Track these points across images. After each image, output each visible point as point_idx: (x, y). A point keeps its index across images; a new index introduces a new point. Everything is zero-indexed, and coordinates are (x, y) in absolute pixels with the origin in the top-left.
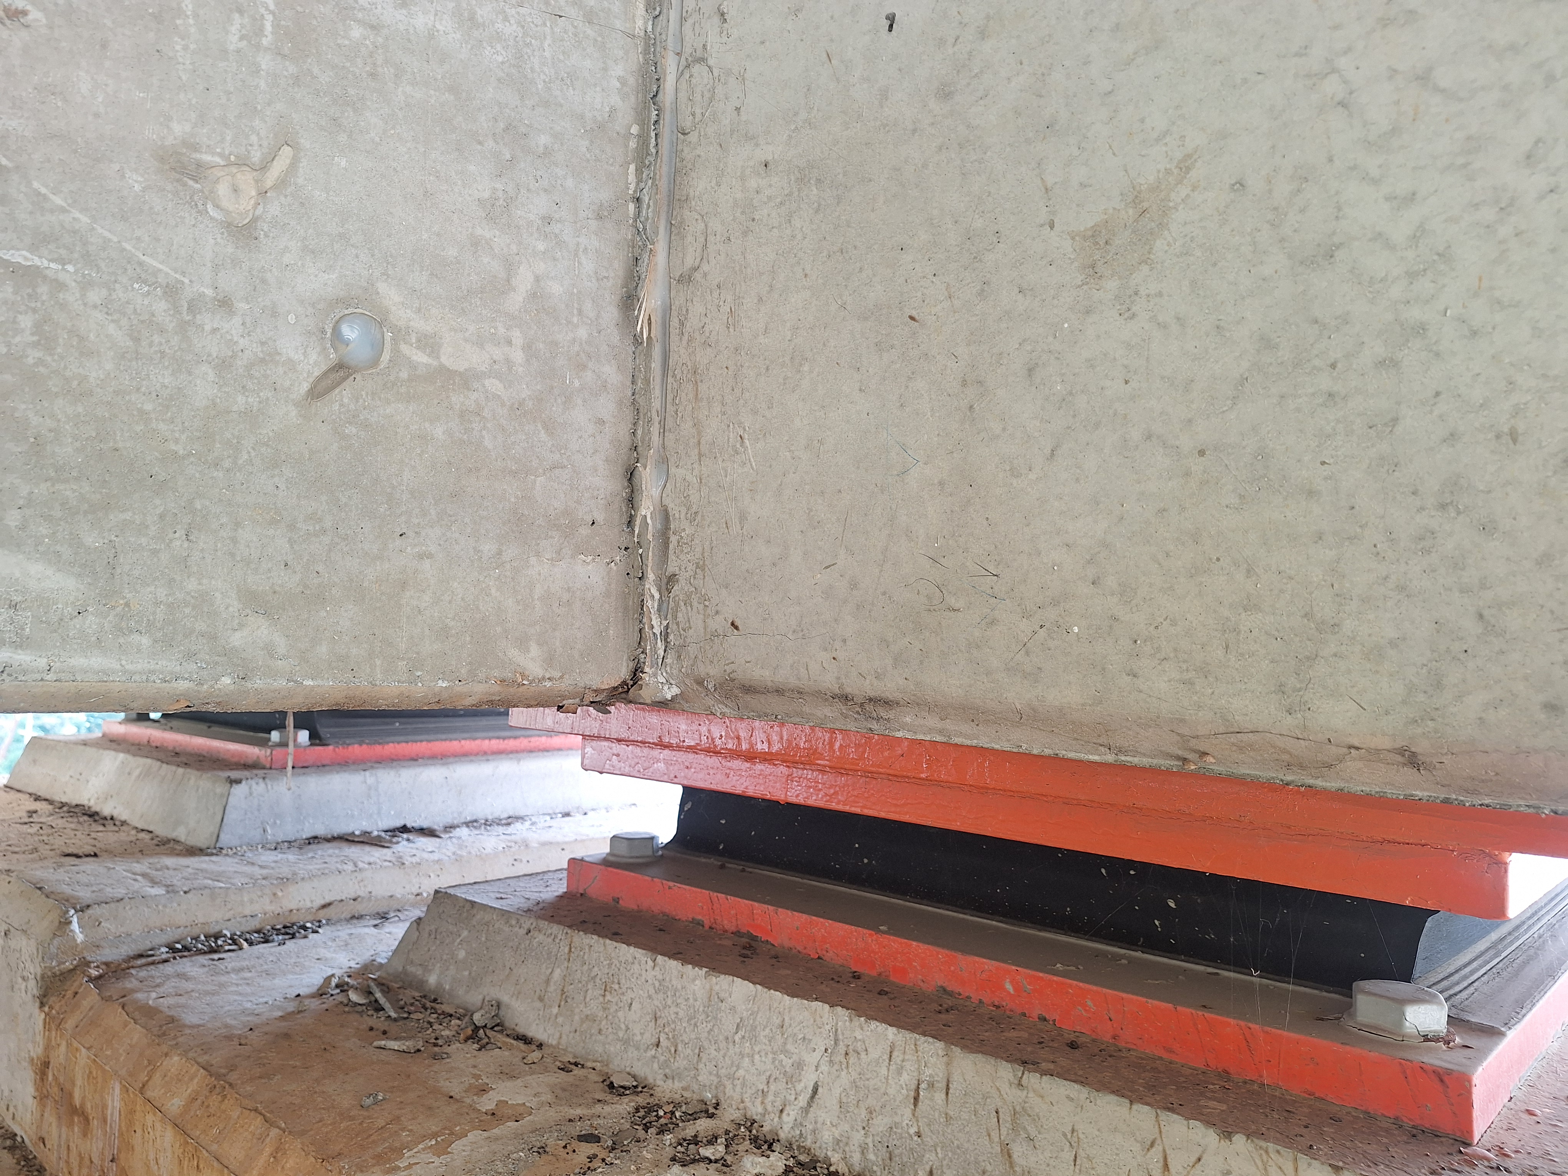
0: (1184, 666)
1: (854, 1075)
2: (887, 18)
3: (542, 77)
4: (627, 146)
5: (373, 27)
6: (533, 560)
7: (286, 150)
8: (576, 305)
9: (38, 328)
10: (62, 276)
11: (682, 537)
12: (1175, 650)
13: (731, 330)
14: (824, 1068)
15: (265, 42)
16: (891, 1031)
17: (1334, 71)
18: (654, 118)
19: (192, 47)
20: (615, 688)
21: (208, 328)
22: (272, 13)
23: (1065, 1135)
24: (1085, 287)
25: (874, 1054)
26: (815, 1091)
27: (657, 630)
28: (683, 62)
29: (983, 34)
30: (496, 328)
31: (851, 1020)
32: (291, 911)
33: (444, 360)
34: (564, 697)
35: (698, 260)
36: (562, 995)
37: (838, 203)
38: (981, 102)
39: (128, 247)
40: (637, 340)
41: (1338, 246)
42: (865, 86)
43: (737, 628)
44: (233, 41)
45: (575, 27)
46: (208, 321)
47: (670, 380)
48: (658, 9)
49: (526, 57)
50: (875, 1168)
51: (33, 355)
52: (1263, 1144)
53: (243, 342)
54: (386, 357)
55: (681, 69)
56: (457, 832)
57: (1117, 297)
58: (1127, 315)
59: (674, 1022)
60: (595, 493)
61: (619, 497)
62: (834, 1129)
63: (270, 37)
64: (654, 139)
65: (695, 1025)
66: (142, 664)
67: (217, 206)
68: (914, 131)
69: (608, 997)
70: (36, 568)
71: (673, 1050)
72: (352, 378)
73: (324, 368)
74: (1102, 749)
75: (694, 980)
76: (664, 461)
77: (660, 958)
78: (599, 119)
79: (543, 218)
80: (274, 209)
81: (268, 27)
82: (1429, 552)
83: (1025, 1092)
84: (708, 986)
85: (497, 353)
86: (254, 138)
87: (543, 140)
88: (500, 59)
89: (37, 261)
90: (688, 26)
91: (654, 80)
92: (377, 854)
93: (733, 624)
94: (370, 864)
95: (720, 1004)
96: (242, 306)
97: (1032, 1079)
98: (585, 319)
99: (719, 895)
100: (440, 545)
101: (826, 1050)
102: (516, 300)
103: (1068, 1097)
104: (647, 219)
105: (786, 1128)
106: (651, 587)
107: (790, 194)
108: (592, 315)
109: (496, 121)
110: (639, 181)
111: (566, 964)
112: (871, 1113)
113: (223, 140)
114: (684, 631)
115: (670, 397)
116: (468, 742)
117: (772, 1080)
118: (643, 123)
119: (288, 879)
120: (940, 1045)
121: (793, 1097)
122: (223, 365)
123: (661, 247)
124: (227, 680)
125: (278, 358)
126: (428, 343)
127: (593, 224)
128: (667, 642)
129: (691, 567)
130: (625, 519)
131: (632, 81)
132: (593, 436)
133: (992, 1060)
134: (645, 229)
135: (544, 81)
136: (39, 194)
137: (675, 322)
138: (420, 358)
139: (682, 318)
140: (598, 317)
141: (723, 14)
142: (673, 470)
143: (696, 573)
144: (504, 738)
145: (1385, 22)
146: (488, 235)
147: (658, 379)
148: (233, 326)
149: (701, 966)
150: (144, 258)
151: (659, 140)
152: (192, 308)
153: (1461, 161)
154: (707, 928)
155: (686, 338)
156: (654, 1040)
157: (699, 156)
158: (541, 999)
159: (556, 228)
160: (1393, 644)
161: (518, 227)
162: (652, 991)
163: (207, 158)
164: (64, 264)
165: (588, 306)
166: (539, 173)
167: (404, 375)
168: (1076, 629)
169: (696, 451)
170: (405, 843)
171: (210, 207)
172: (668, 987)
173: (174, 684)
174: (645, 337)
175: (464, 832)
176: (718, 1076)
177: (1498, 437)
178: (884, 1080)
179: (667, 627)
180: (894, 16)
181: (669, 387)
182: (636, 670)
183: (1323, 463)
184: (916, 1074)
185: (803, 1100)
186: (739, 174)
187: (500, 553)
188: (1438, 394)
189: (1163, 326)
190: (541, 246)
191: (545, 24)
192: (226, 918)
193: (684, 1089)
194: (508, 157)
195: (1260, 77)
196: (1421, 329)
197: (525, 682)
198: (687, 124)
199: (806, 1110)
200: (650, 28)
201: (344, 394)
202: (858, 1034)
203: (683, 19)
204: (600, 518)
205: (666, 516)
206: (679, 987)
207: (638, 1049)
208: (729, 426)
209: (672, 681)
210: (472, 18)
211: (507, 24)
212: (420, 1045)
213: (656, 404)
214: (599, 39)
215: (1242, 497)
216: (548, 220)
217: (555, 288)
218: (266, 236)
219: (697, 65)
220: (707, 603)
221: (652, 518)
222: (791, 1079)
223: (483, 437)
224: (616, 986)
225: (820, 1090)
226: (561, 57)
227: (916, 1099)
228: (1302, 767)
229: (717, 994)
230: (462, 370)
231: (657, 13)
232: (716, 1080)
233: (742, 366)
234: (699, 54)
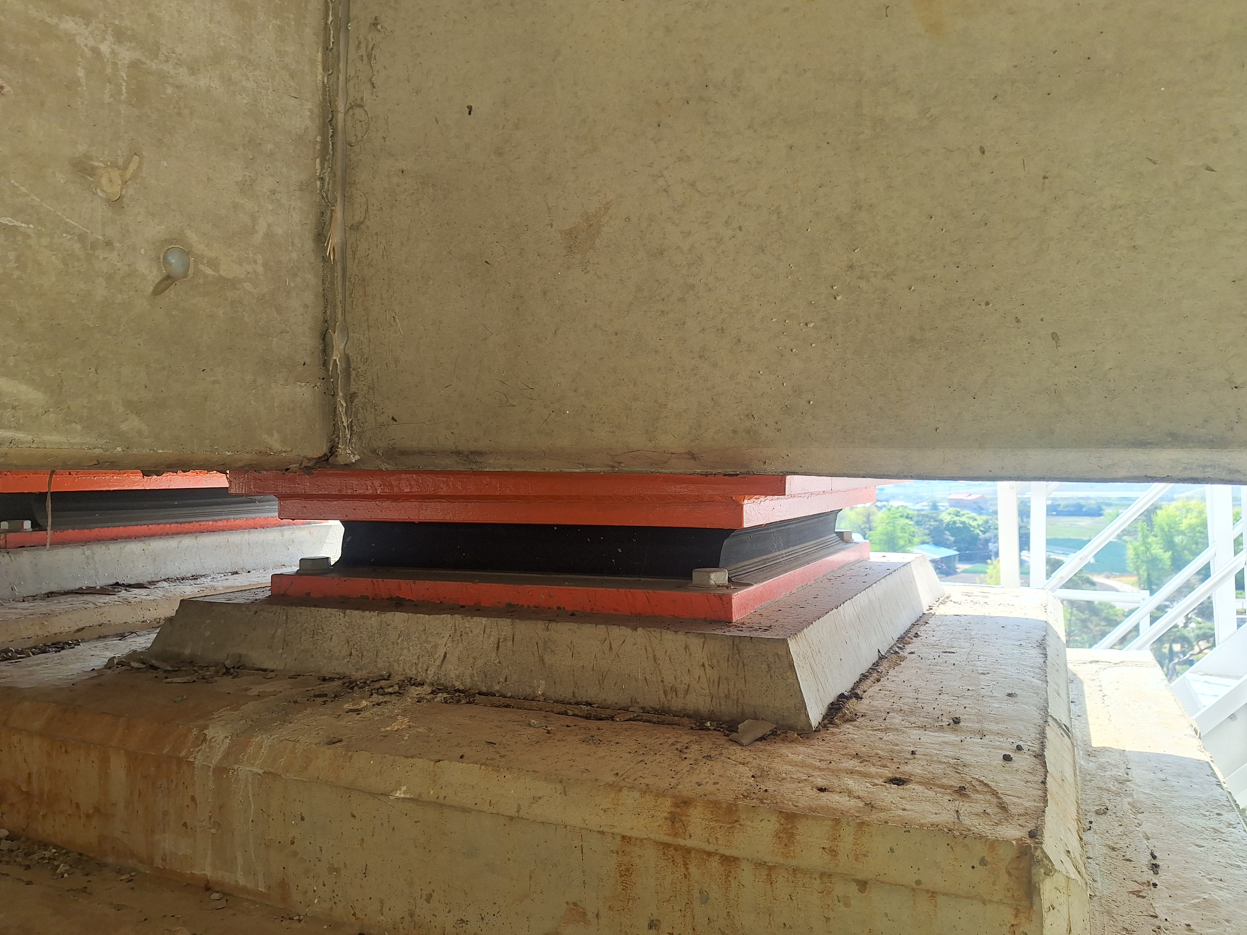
0: (611, 425)
1: (465, 644)
2: (468, 107)
3: (268, 111)
4: (315, 148)
5: (177, 87)
6: (273, 385)
7: (136, 158)
8: (290, 240)
9: (18, 259)
10: (28, 231)
11: (359, 372)
12: (608, 419)
13: (385, 258)
14: (449, 645)
15: (123, 98)
16: (484, 620)
17: (662, 176)
18: (330, 134)
19: (86, 102)
20: (320, 458)
21: (101, 257)
22: (126, 81)
23: (568, 645)
24: (567, 257)
25: (475, 632)
26: (445, 656)
27: (345, 424)
28: (348, 105)
29: (517, 127)
30: (248, 254)
31: (463, 619)
32: (56, 634)
33: (222, 273)
34: (291, 463)
35: (363, 218)
36: (284, 642)
37: (445, 199)
38: (517, 160)
39: (60, 214)
40: (325, 259)
41: (665, 250)
42: (457, 140)
43: (395, 420)
44: (107, 99)
45: (285, 82)
46: (100, 253)
47: (347, 284)
48: (331, 71)
49: (259, 100)
50: (478, 683)
51: (16, 273)
52: (649, 629)
53: (119, 265)
54: (191, 271)
55: (347, 108)
56: (160, 584)
57: (580, 263)
58: (585, 271)
59: (359, 642)
60: (305, 347)
61: (318, 350)
62: (456, 671)
63: (125, 95)
64: (331, 146)
65: (373, 640)
66: (78, 440)
67: (103, 191)
68: (484, 168)
69: (316, 637)
70: (23, 388)
71: (360, 655)
72: (174, 284)
73: (160, 279)
74: (580, 466)
75: (371, 618)
76: (345, 330)
77: (348, 611)
78: (299, 133)
79: (270, 191)
80: (131, 191)
81: (124, 90)
82: (696, 375)
83: (550, 632)
84: (379, 619)
85: (249, 268)
86: (119, 152)
87: (270, 146)
88: (245, 101)
89: (16, 223)
90: (351, 84)
91: (330, 112)
92: (107, 598)
93: (393, 418)
94: (105, 603)
95: (388, 627)
96: (117, 245)
97: (553, 625)
98: (296, 248)
99: (378, 580)
100: (223, 376)
101: (450, 636)
102: (258, 238)
103: (569, 629)
104: (328, 190)
105: (430, 677)
106: (342, 401)
107: (417, 190)
108: (299, 245)
109: (244, 137)
110: (322, 168)
111: (285, 625)
112: (475, 659)
113: (103, 154)
114: (363, 423)
115: (348, 293)
116: (154, 526)
117: (421, 657)
118: (324, 134)
119: (49, 614)
120: (509, 620)
121: (433, 662)
122: (110, 278)
123: (338, 208)
124: (119, 449)
125: (137, 273)
126: (213, 264)
127: (298, 193)
128: (352, 430)
129: (365, 388)
130: (321, 362)
131: (316, 111)
132: (302, 314)
133: (534, 622)
134: (327, 196)
135: (269, 113)
136: (14, 186)
137: (349, 251)
138: (209, 271)
139: (354, 250)
140: (303, 246)
141: (373, 84)
142: (351, 334)
143: (369, 392)
144: (181, 523)
145: (680, 159)
146: (242, 202)
147: (340, 283)
148: (113, 256)
149: (374, 611)
150: (67, 220)
151: (334, 146)
152: (94, 247)
153: (705, 221)
154: (371, 599)
155: (356, 261)
156: (349, 653)
157: (361, 160)
158: (269, 647)
159: (278, 196)
160: (684, 411)
161: (257, 196)
162: (344, 629)
163: (96, 164)
164: (28, 225)
165: (297, 241)
166: (267, 166)
167: (201, 281)
168: (568, 412)
169: (366, 324)
170: (124, 592)
171: (98, 190)
172: (354, 625)
173: (94, 451)
174: (332, 259)
175: (165, 584)
176: (389, 662)
177: (718, 330)
178: (481, 643)
179: (352, 422)
180: (471, 107)
181: (347, 288)
182: (332, 447)
183: (660, 339)
184: (497, 636)
185: (438, 663)
186: (386, 174)
187: (255, 381)
188: (698, 313)
189: (600, 278)
190: (271, 207)
191: (268, 81)
192: (10, 640)
193: (368, 673)
194: (251, 157)
195: (635, 173)
196: (692, 287)
197: (272, 453)
198: (353, 140)
199: (440, 666)
200: (326, 81)
201: (171, 293)
202: (467, 625)
203: (347, 80)
204: (308, 361)
205: (347, 359)
206: (362, 624)
207: (337, 660)
208: (386, 311)
209: (356, 453)
210: (230, 79)
211: (248, 81)
212: (195, 679)
213: (340, 297)
214: (298, 88)
215: (631, 353)
216: (273, 192)
217: (279, 231)
218: (128, 206)
219: (357, 109)
220: (376, 408)
221: (339, 361)
222: (431, 654)
223: (244, 316)
224: (321, 631)
225: (447, 655)
226: (278, 99)
227: (498, 647)
228: (657, 464)
229: (386, 622)
230: (231, 278)
231: (330, 73)
232: (387, 664)
233: (393, 279)
234: (359, 102)
